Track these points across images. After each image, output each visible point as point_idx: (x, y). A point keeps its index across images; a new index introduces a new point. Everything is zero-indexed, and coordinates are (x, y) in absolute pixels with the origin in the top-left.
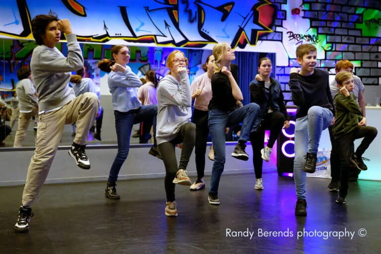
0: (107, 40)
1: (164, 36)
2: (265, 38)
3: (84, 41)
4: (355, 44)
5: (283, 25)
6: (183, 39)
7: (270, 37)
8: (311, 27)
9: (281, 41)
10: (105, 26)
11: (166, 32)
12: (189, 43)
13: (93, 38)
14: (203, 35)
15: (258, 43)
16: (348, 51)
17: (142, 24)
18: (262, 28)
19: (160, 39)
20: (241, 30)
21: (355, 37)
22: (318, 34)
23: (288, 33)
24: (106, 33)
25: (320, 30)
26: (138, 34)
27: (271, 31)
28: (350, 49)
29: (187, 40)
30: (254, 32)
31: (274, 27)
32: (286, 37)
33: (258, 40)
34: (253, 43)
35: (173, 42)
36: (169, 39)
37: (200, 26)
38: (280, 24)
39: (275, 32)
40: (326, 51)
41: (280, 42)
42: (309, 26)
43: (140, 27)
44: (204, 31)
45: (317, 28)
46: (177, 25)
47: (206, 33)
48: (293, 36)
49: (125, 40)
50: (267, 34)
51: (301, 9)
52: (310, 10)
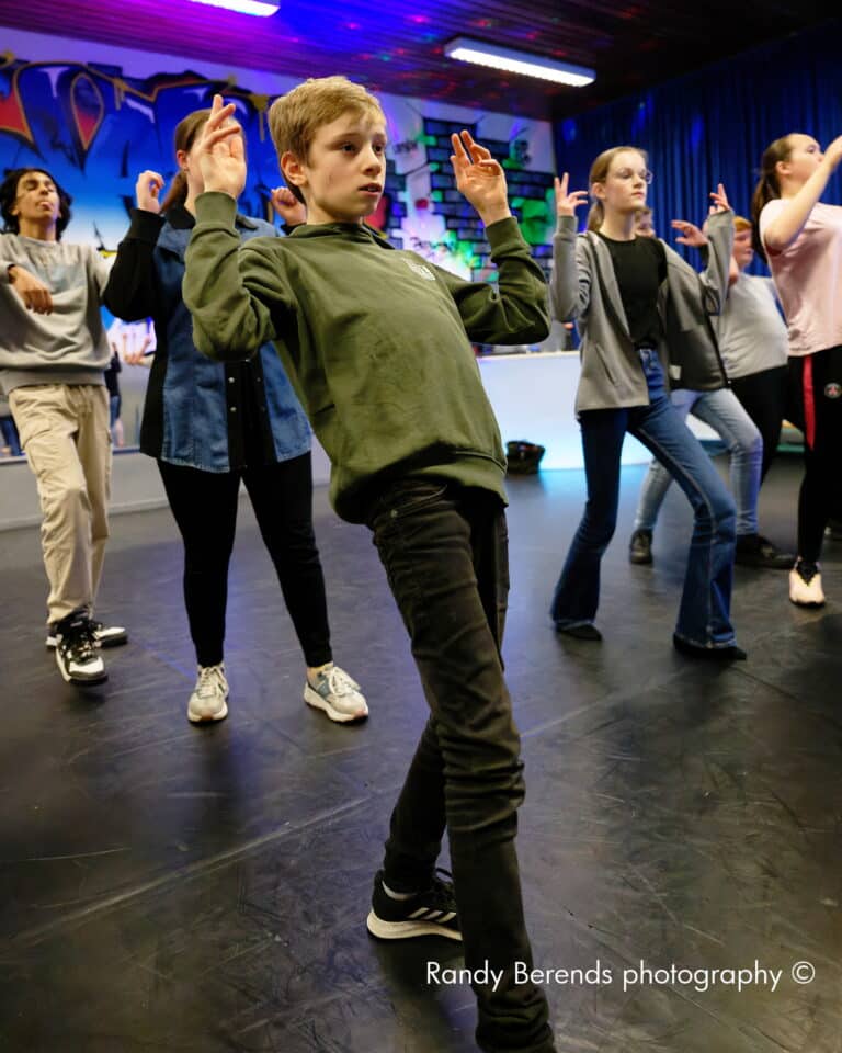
5: (403, 227)
8: (448, 228)
10: (97, 233)
22: (459, 240)
23: (411, 239)
24: (99, 245)
25: (462, 234)
31: (389, 230)
32: (408, 244)
38: (397, 224)
40: (473, 269)
42: (443, 228)
45: (455, 230)
48: (420, 244)
51: (429, 199)
52: (444, 202)
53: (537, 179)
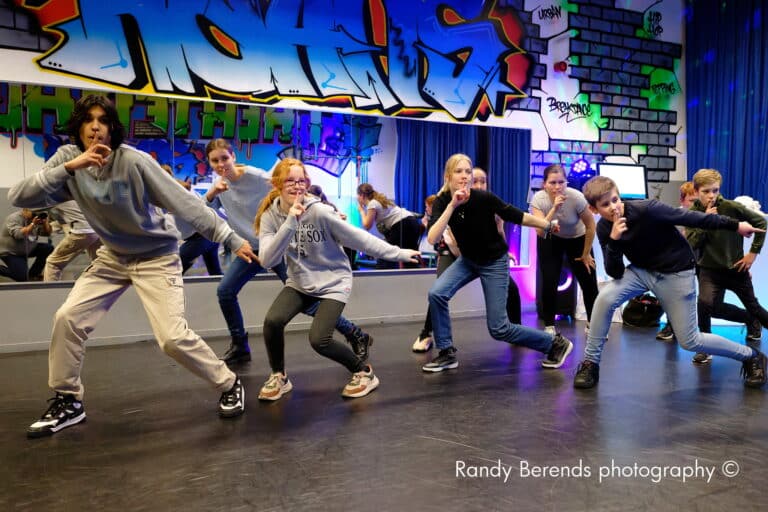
0: (276, 101)
1: (367, 97)
2: (516, 106)
3: (239, 100)
4: (639, 120)
5: (542, 87)
6: (395, 103)
7: (523, 106)
8: (581, 91)
9: (539, 112)
10: (272, 76)
11: (369, 91)
12: (404, 110)
13: (254, 96)
14: (426, 97)
15: (507, 113)
16: (630, 131)
17: (333, 76)
18: (511, 91)
19: (360, 102)
20: (481, 92)
21: (640, 109)
22: (590, 102)
23: (548, 99)
24: (274, 89)
25: (594, 98)
26: (325, 92)
27: (525, 95)
28: (633, 128)
29: (401, 105)
30: (501, 96)
31: (529, 90)
32: (545, 105)
33: (507, 109)
34: (499, 113)
35: (380, 107)
36: (374, 101)
37: (422, 83)
38: (537, 85)
39: (531, 97)
40: (600, 129)
41: (537, 114)
42: (577, 91)
43: (329, 80)
44: (427, 92)
45: (588, 93)
46: (386, 80)
47: (430, 94)
48: (556, 104)
49: (305, 101)
50: (519, 100)
51: (568, 63)
52: (580, 66)
53: (666, 49)
